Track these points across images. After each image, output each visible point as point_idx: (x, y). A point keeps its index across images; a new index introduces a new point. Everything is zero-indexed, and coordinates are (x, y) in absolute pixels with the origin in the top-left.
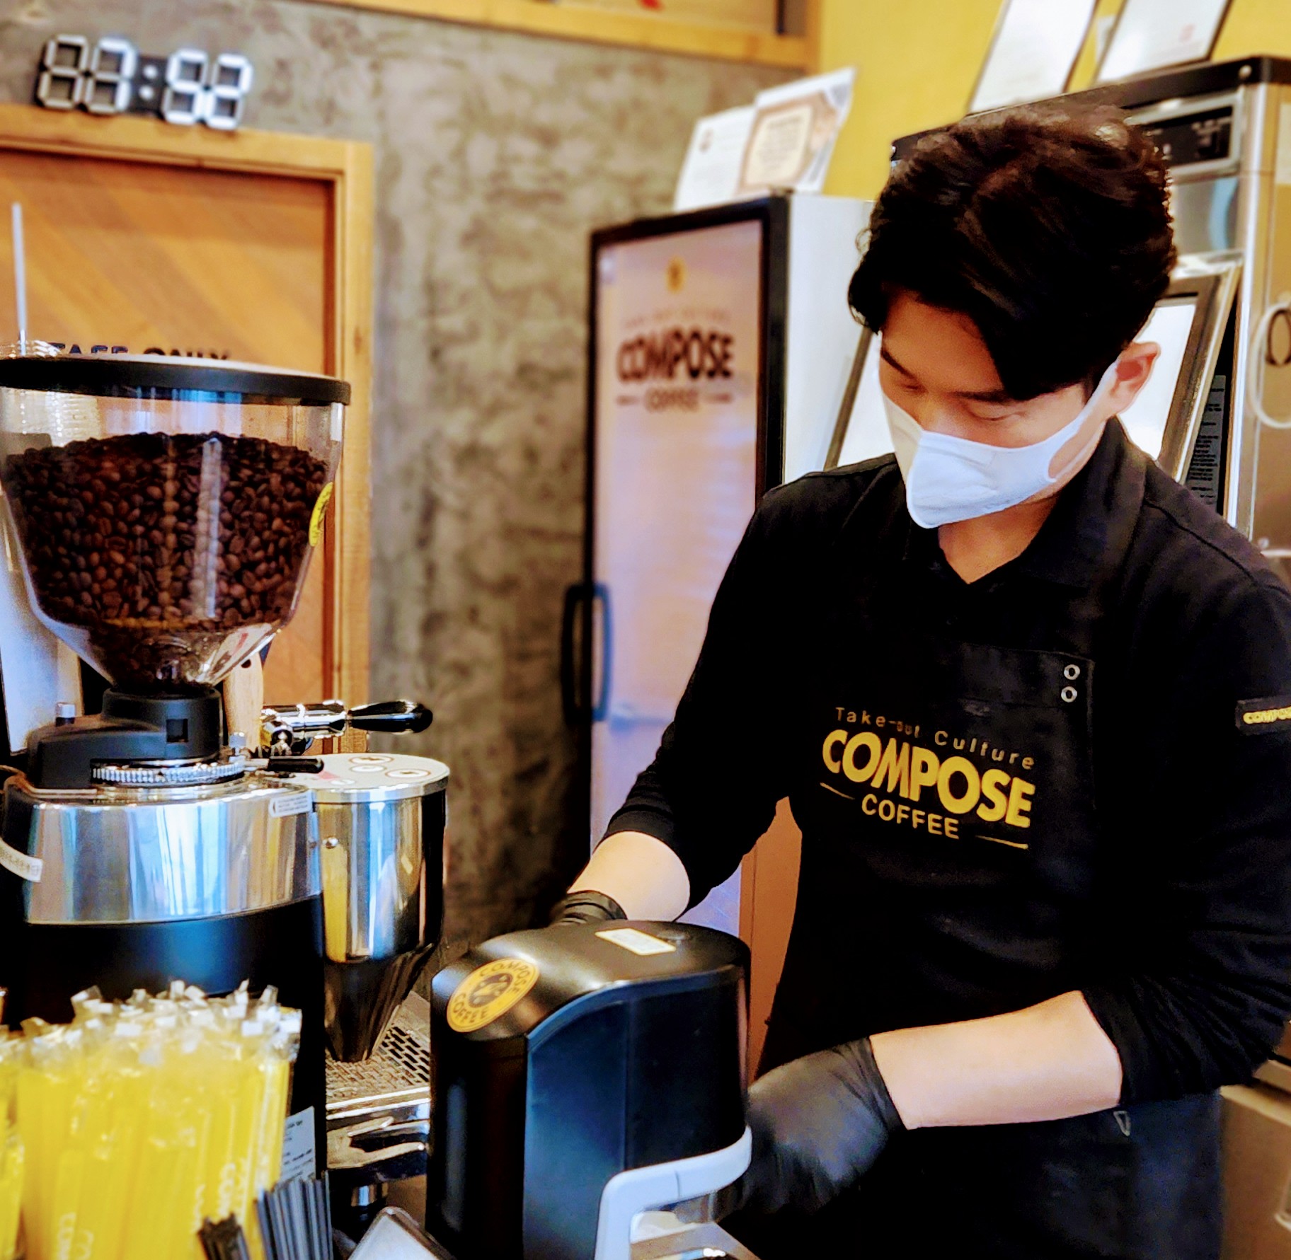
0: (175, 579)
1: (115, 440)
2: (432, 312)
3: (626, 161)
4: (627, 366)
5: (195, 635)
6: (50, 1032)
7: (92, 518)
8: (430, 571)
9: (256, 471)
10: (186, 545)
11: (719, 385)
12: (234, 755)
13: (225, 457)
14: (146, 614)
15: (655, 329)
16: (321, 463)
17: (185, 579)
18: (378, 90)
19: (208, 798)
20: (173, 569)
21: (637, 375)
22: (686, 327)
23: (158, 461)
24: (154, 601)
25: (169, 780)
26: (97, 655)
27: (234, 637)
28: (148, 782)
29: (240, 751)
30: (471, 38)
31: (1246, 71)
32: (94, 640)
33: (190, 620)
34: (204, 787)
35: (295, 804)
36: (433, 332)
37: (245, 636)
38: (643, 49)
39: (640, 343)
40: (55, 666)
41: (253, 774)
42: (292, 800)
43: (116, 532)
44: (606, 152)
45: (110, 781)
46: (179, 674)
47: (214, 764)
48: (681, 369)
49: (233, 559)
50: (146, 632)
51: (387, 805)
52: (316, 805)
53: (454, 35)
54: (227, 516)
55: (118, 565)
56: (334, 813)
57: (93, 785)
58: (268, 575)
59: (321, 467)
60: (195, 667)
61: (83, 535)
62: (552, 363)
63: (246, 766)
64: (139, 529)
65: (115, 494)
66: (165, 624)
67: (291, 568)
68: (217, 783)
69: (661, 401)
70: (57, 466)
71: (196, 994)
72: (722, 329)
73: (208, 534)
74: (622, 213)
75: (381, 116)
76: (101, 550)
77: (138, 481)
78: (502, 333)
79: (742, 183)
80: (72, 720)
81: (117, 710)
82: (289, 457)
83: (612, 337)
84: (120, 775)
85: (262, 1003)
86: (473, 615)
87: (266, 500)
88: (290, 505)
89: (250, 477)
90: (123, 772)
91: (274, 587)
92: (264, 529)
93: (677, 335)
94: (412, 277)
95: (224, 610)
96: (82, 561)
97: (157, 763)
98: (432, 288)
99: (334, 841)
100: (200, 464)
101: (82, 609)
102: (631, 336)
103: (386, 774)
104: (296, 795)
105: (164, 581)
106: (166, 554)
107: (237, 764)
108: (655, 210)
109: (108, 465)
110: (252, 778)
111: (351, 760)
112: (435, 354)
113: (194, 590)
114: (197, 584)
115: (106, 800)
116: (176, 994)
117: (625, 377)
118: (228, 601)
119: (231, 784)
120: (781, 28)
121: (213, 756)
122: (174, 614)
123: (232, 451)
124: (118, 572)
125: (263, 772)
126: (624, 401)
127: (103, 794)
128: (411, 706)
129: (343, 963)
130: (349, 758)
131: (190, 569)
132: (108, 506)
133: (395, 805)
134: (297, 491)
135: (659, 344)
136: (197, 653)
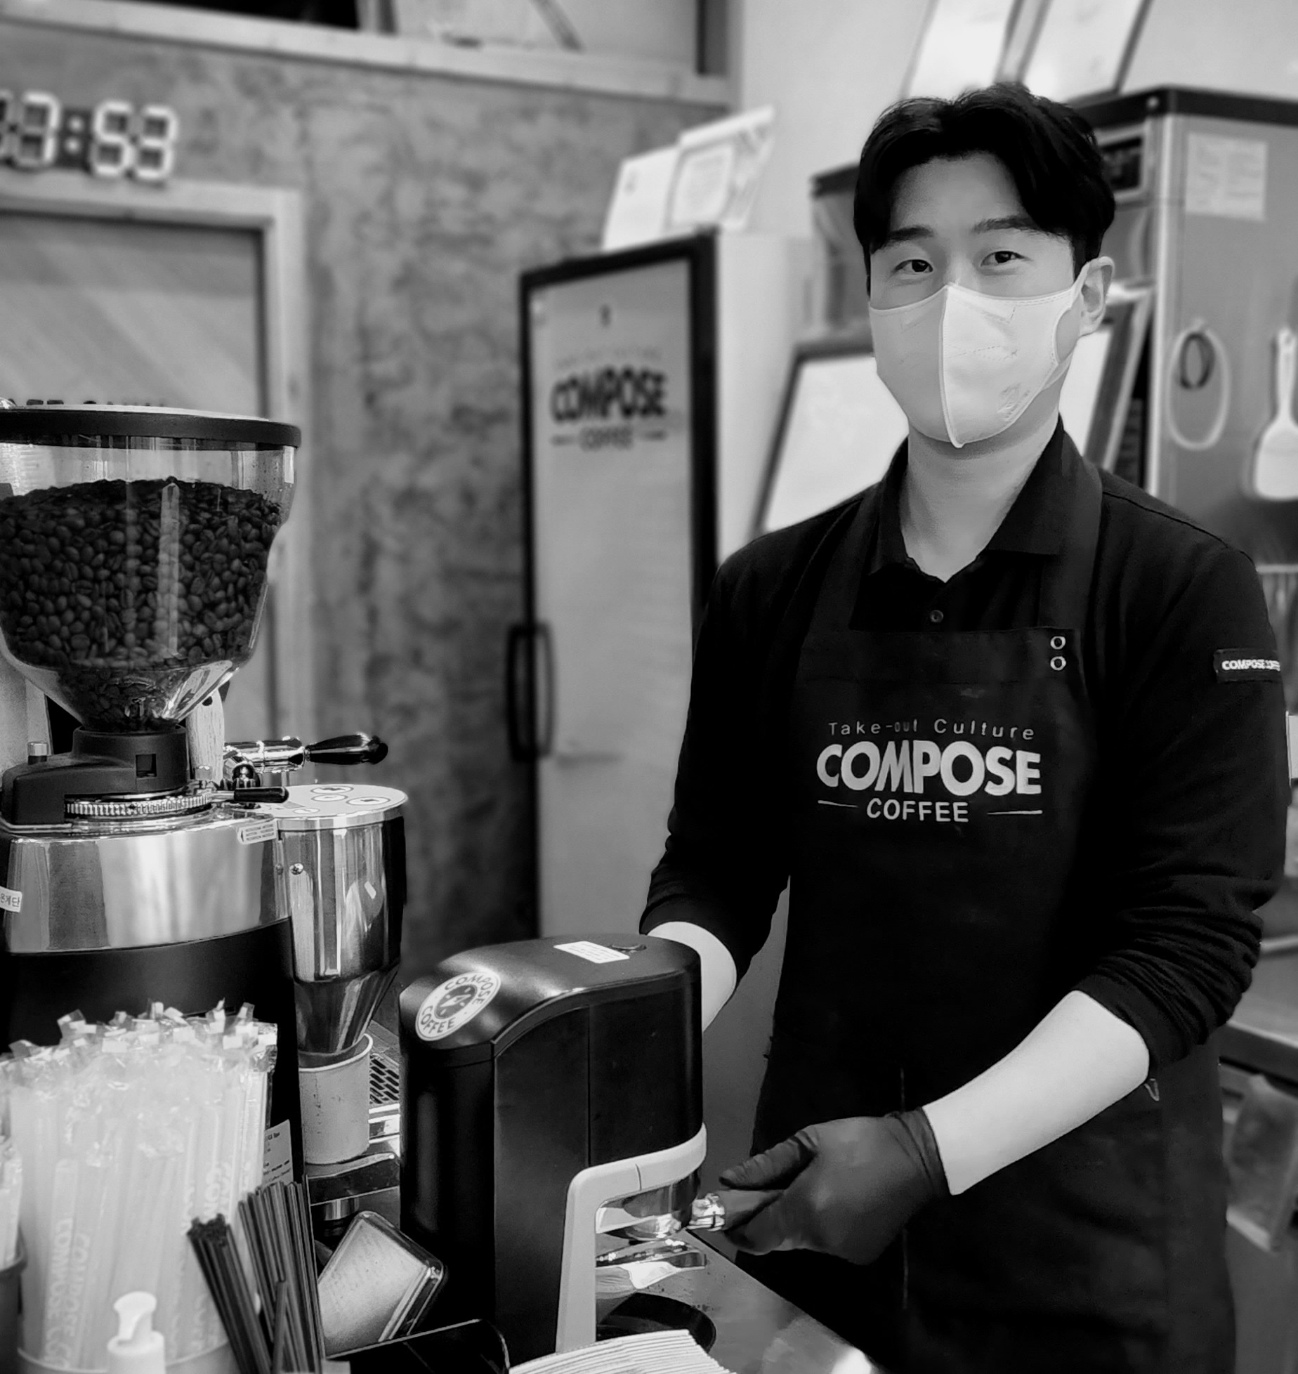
0: (139, 620)
1: (76, 488)
2: (366, 357)
3: (553, 203)
4: (561, 405)
5: (161, 673)
6: (39, 1052)
7: (58, 564)
8: (373, 615)
9: (214, 514)
10: (148, 588)
11: (653, 423)
12: (200, 788)
13: (184, 502)
14: (112, 654)
15: (588, 369)
16: (275, 505)
17: (151, 619)
18: (304, 138)
19: (178, 828)
20: (138, 610)
21: (571, 415)
22: (619, 366)
23: (118, 507)
24: (121, 642)
25: (141, 813)
26: (66, 696)
27: (197, 674)
28: (121, 815)
29: (207, 784)
30: (396, 84)
31: (1153, 102)
32: (64, 680)
33: (155, 658)
34: (173, 818)
35: (262, 832)
36: (367, 378)
37: (207, 673)
38: (566, 91)
39: (573, 383)
40: (25, 707)
41: (219, 806)
42: (259, 828)
43: (82, 577)
44: (533, 195)
45: (84, 815)
46: (145, 712)
47: (180, 797)
48: (615, 408)
49: (196, 599)
50: (114, 672)
51: (348, 830)
52: (282, 833)
53: (378, 81)
54: (188, 558)
55: (85, 608)
56: (299, 840)
57: (67, 820)
58: (228, 615)
59: (274, 509)
60: (162, 705)
61: (50, 580)
62: (487, 405)
63: (213, 798)
64: (104, 573)
65: (81, 540)
66: (132, 664)
67: (249, 606)
68: (186, 815)
69: (597, 440)
70: (22, 515)
71: (175, 1014)
72: (654, 367)
73: (170, 576)
74: (551, 255)
75: (309, 163)
76: (68, 594)
77: (102, 527)
78: (435, 378)
79: (668, 223)
80: (44, 758)
81: (89, 747)
82: (244, 500)
83: (546, 377)
84: (94, 809)
85: (240, 1019)
86: (416, 658)
87: (225, 541)
88: (248, 546)
89: (209, 520)
90: (96, 806)
91: (235, 627)
92: (223, 570)
93: (609, 374)
94: (345, 323)
95: (188, 649)
96: (50, 606)
97: (128, 797)
98: (365, 335)
99: (300, 867)
100: (160, 508)
101: (51, 651)
102: (564, 376)
103: (348, 802)
104: (262, 823)
105: (130, 622)
106: (131, 596)
107: (204, 796)
108: (583, 250)
109: (71, 511)
110: (219, 809)
111: (312, 791)
112: (370, 399)
113: (157, 631)
114: (160, 625)
115: (79, 833)
116: (156, 1014)
117: (560, 417)
118: (192, 641)
119: (199, 815)
120: (703, 67)
121: (180, 790)
122: (140, 654)
123: (190, 496)
124: (86, 615)
125: (228, 804)
126: (559, 441)
127: (77, 828)
128: (366, 739)
129: (312, 983)
130: (311, 789)
131: (154, 611)
132: (74, 551)
133: (356, 832)
134: (254, 531)
135: (593, 382)
136: (162, 692)
